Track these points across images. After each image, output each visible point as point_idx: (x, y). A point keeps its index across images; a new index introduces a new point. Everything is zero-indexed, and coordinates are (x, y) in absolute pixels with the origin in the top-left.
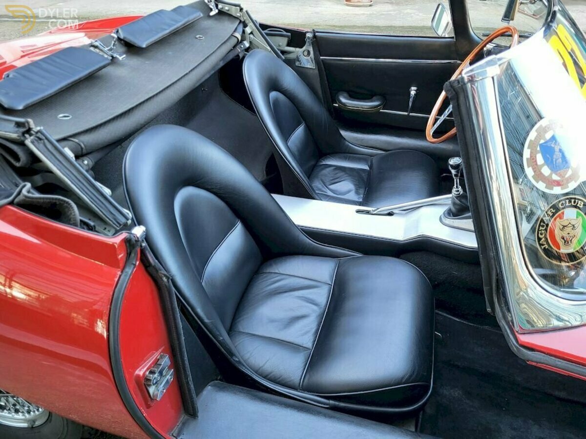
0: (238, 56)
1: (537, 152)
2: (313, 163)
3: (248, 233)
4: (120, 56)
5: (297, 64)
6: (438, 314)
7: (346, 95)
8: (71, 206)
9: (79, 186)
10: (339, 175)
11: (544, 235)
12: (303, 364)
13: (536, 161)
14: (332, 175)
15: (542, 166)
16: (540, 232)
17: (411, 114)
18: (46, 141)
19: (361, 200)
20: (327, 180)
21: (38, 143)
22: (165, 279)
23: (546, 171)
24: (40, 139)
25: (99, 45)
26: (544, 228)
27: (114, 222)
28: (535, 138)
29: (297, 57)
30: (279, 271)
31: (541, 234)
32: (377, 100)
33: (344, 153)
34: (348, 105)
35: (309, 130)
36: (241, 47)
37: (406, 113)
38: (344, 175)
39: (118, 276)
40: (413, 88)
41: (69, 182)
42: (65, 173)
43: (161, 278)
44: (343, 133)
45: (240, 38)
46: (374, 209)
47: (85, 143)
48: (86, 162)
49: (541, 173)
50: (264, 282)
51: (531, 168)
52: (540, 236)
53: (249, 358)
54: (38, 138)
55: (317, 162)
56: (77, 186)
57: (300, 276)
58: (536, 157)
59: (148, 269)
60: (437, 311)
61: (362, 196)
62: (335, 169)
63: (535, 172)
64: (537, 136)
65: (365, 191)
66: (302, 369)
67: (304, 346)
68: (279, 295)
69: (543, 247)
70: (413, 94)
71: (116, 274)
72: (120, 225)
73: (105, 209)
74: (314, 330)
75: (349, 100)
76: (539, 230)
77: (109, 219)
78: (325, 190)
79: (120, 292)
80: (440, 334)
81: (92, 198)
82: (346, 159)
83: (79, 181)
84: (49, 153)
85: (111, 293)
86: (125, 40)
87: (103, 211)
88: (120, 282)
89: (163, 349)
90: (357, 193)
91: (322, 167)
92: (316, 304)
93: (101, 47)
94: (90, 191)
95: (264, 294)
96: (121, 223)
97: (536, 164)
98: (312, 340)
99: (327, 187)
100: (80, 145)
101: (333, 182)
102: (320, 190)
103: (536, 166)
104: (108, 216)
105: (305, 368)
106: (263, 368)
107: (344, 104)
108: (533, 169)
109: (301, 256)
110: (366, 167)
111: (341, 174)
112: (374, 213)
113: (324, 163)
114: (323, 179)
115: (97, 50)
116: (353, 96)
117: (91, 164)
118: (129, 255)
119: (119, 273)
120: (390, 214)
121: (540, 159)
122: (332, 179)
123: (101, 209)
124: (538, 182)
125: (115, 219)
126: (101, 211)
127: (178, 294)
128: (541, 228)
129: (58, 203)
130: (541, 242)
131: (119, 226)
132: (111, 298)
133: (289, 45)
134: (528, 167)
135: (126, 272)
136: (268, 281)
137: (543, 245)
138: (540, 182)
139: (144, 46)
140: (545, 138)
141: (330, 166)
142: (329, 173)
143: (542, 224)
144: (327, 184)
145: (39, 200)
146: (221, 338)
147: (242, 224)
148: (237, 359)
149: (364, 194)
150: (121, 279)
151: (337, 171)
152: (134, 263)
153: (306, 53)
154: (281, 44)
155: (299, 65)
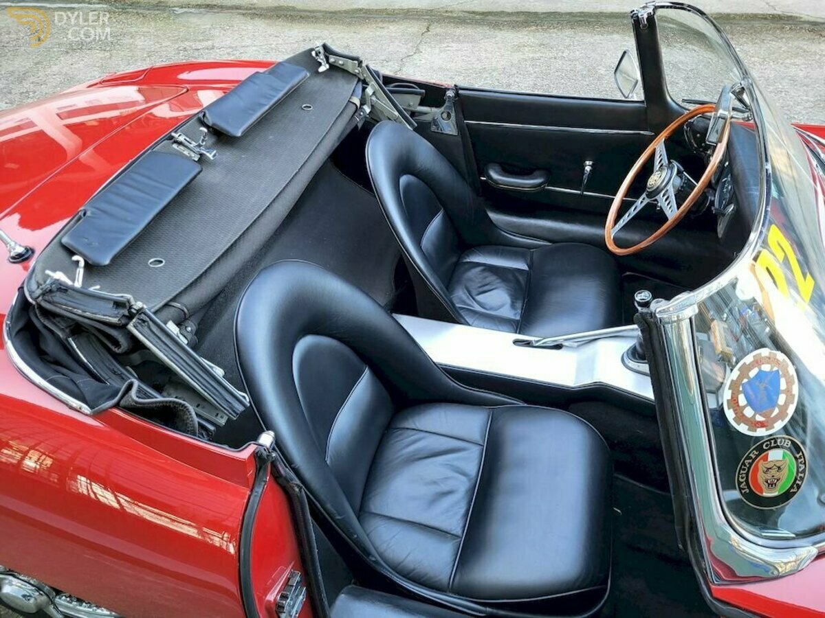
0: (356, 126)
1: (739, 392)
2: (454, 259)
3: (378, 380)
4: (210, 154)
5: (433, 128)
6: (617, 478)
7: (497, 168)
8: (187, 409)
9: (189, 372)
10: (489, 280)
11: (745, 479)
12: (453, 558)
13: (738, 402)
14: (480, 280)
15: (744, 407)
16: (740, 476)
17: (585, 193)
18: (150, 323)
19: (518, 318)
20: (474, 287)
21: (142, 326)
22: (297, 490)
23: (749, 412)
24: (144, 321)
25: (184, 141)
26: (745, 472)
27: (230, 411)
28: (738, 378)
29: (434, 119)
30: (416, 425)
31: (742, 478)
32: (541, 176)
33: (496, 244)
34: (500, 182)
35: (449, 219)
36: (360, 115)
37: (579, 192)
38: (495, 280)
39: (247, 497)
40: (587, 163)
41: (178, 370)
42: (172, 358)
43: (292, 488)
44: (493, 216)
45: (358, 105)
46: (537, 339)
47: (188, 307)
48: (189, 329)
49: (744, 415)
50: (398, 443)
51: (731, 410)
52: (741, 480)
53: (385, 551)
54: (141, 320)
55: (460, 258)
56: (187, 372)
57: (444, 433)
58: (737, 398)
59: (278, 480)
60: (616, 475)
61: (519, 311)
62: (483, 270)
63: (736, 414)
64: (739, 376)
65: (524, 303)
66: (452, 565)
67: (452, 532)
68: (417, 463)
69: (743, 491)
70: (588, 170)
71: (245, 494)
72: (238, 414)
73: (220, 396)
74: (463, 511)
75: (503, 176)
76: (739, 473)
77: (225, 409)
78: (470, 303)
79: (250, 516)
80: (619, 511)
81: (204, 385)
82: (497, 253)
83: (189, 366)
84: (154, 337)
85: (241, 518)
86: (215, 127)
87: (217, 400)
88: (250, 504)
89: (293, 566)
90: (513, 306)
91: (466, 266)
92: (464, 474)
93: (187, 144)
94: (202, 377)
95: (399, 459)
96: (239, 412)
97: (738, 406)
98: (461, 525)
99: (473, 299)
100: (183, 311)
101: (481, 290)
102: (464, 302)
103: (737, 408)
104: (223, 405)
105: (454, 565)
106: (404, 563)
107: (496, 182)
108: (734, 411)
109: (443, 404)
110: (525, 267)
111: (491, 278)
112: (537, 344)
113: (469, 261)
114: (468, 285)
115: (182, 148)
116: (508, 170)
117: (195, 328)
118: (258, 470)
119: (249, 493)
120: (558, 347)
121: (742, 400)
122: (479, 285)
123: (215, 397)
124: (739, 425)
125: (231, 408)
126: (214, 399)
127: (308, 493)
128: (742, 472)
129: (172, 406)
130: (741, 486)
131: (235, 415)
132: (240, 523)
133: (421, 104)
134: (729, 409)
135: (256, 492)
136: (404, 441)
137: (744, 489)
138: (742, 424)
139: (239, 134)
140: (748, 377)
141: (478, 265)
142: (475, 277)
143: (743, 467)
144: (474, 293)
145: (151, 405)
146: (356, 536)
147: (370, 372)
148: (374, 559)
149: (522, 309)
150: (251, 501)
151: (486, 274)
152: (265, 479)
153: (445, 115)
154: (412, 104)
155: (436, 131)
